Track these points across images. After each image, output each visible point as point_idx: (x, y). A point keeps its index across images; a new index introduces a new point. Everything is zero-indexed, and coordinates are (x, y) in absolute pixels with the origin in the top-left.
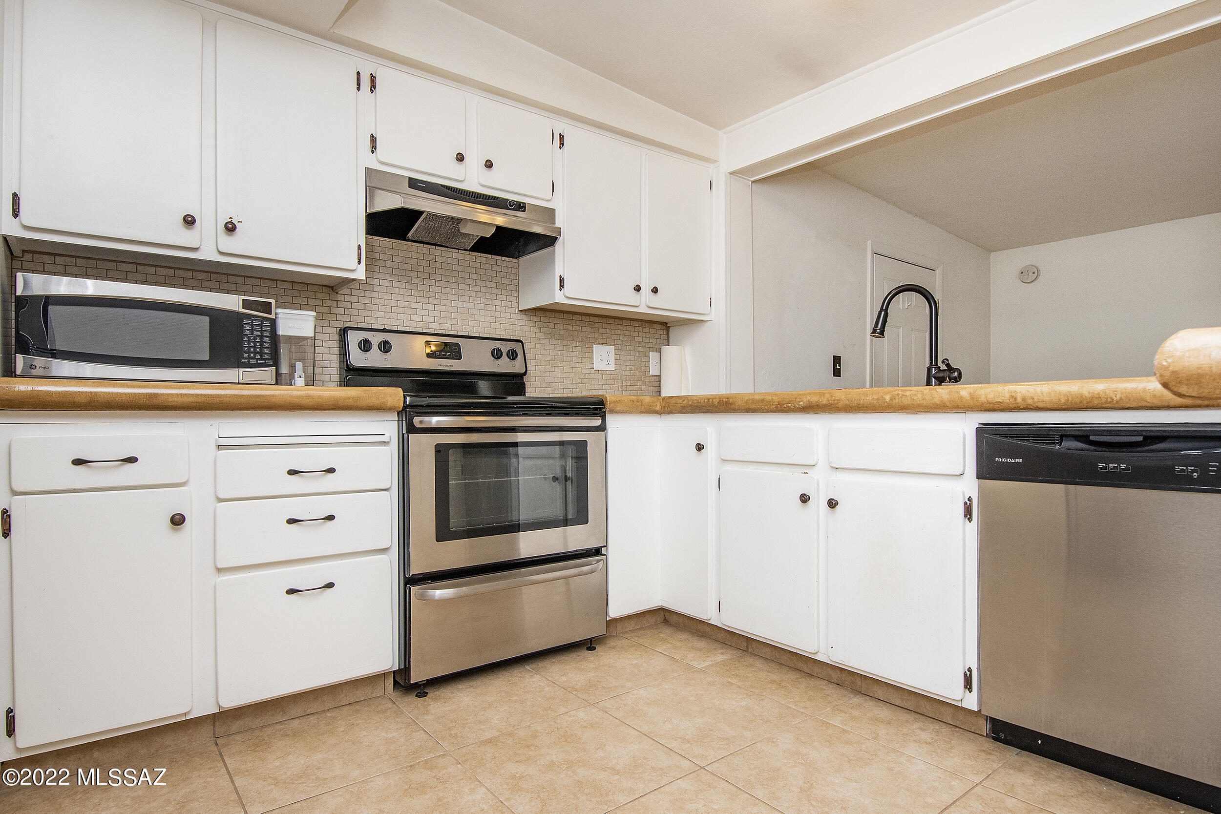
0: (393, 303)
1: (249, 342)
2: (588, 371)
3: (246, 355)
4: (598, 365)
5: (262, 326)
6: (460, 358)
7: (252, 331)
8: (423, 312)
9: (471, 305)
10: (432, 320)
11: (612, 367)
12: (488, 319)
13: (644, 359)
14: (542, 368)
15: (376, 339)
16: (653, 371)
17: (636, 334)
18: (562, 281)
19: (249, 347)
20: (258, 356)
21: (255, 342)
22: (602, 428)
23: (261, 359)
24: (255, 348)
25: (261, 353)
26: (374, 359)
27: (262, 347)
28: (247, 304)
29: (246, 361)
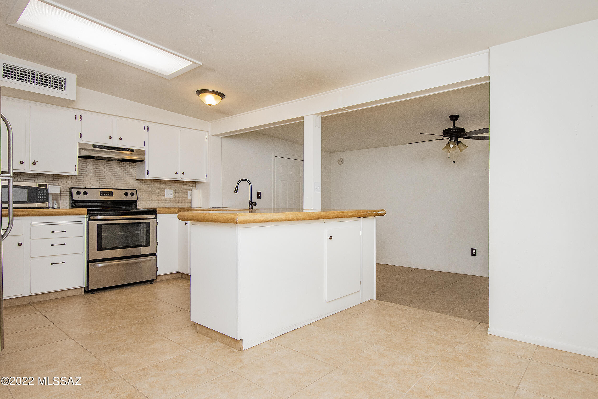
0: (89, 179)
1: (39, 196)
2: (163, 198)
3: (38, 199)
4: (167, 196)
5: (44, 191)
6: (113, 196)
7: (40, 192)
8: (100, 181)
9: (118, 178)
10: (103, 183)
11: (173, 197)
12: (124, 182)
13: (186, 193)
14: (145, 198)
15: (82, 191)
16: (189, 197)
17: (182, 185)
18: (148, 172)
19: (40, 197)
20: (42, 199)
21: (41, 196)
22: (156, 218)
23: (43, 200)
24: (41, 197)
25: (43, 199)
26: (82, 197)
27: (44, 197)
28: (39, 185)
29: (39, 201)
